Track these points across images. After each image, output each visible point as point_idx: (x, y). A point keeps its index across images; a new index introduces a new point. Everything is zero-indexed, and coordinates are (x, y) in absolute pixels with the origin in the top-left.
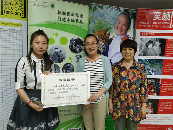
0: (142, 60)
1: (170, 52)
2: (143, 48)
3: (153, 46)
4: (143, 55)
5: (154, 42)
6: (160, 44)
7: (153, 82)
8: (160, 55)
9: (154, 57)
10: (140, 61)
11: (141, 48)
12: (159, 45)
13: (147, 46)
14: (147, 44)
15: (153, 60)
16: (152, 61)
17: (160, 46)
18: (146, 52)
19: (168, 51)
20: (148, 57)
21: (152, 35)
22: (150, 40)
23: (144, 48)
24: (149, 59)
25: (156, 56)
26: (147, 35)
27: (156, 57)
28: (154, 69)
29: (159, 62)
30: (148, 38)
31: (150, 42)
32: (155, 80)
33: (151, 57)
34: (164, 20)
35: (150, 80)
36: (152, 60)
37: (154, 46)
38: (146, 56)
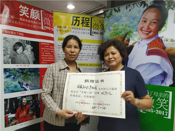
0: (10, 70)
1: (46, 58)
2: (9, 53)
3: (23, 51)
4: (10, 62)
5: (24, 44)
6: (32, 48)
7: (29, 101)
8: (35, 63)
9: (26, 65)
10: (8, 71)
11: (6, 52)
12: (30, 49)
13: (15, 50)
14: (14, 46)
15: (26, 69)
16: (24, 71)
17: (32, 50)
18: (15, 58)
19: (44, 57)
20: (18, 66)
21: (20, 36)
22: (18, 41)
23: (11, 52)
24: (21, 69)
25: (30, 64)
26: (13, 35)
27: (29, 66)
28: (29, 82)
29: (34, 72)
30: (15, 39)
31: (19, 44)
32: (32, 97)
33: (23, 65)
34: (33, 18)
35: (25, 99)
36: (24, 69)
37: (25, 51)
38: (15, 63)
